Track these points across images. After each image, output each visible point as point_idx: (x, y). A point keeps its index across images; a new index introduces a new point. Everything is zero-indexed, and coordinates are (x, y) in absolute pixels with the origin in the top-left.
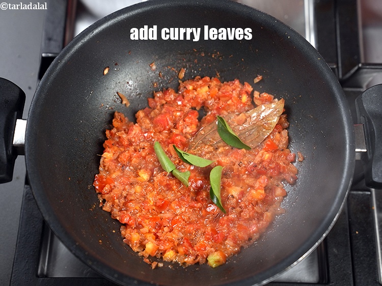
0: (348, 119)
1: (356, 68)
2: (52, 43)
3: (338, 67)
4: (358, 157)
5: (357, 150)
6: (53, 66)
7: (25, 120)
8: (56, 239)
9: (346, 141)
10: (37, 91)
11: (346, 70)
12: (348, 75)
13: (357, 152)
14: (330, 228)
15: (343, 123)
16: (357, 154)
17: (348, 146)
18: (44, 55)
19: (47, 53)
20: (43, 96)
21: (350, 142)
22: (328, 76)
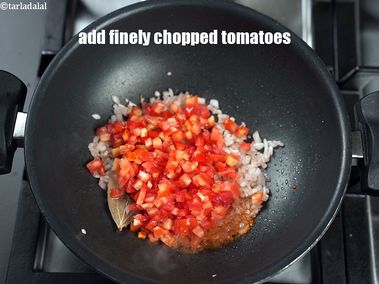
0: (346, 124)
1: (353, 71)
2: (52, 41)
3: (334, 70)
4: (354, 163)
5: (353, 156)
6: (55, 61)
7: (26, 113)
8: (52, 233)
9: (343, 147)
10: (39, 85)
11: (343, 73)
12: (345, 78)
13: (354, 158)
14: (323, 233)
15: (341, 128)
16: (353, 160)
17: (344, 152)
18: (44, 53)
19: (46, 50)
20: (44, 90)
21: (347, 147)
22: (328, 81)
